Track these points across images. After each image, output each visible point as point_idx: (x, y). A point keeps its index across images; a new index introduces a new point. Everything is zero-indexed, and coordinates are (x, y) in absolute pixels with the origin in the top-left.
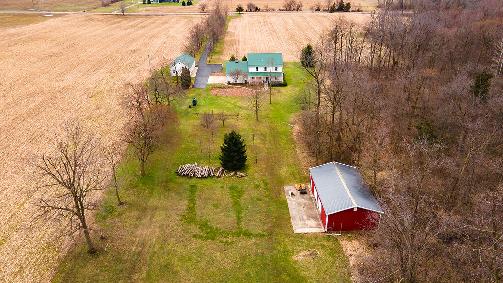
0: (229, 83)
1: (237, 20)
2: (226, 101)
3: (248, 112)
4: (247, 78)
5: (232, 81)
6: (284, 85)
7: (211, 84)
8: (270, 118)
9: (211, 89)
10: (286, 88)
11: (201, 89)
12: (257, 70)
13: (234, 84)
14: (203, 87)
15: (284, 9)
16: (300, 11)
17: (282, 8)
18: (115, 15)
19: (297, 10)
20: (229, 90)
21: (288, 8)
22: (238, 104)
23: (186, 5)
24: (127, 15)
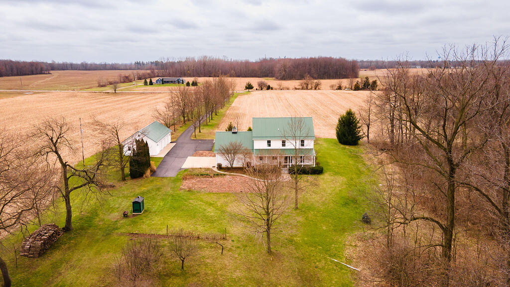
0: (220, 167)
1: (246, 96)
2: (207, 203)
3: (249, 231)
4: (250, 158)
5: (225, 164)
6: (317, 171)
7: (186, 170)
8: (297, 246)
9: (185, 178)
10: (321, 176)
11: (167, 178)
12: (270, 145)
13: (227, 169)
14: (172, 174)
15: (300, 87)
16: (319, 89)
17: (297, 87)
18: (106, 93)
19: (315, 89)
20: (217, 179)
21: (305, 86)
22: (229, 209)
23: (191, 85)
24: (119, 93)
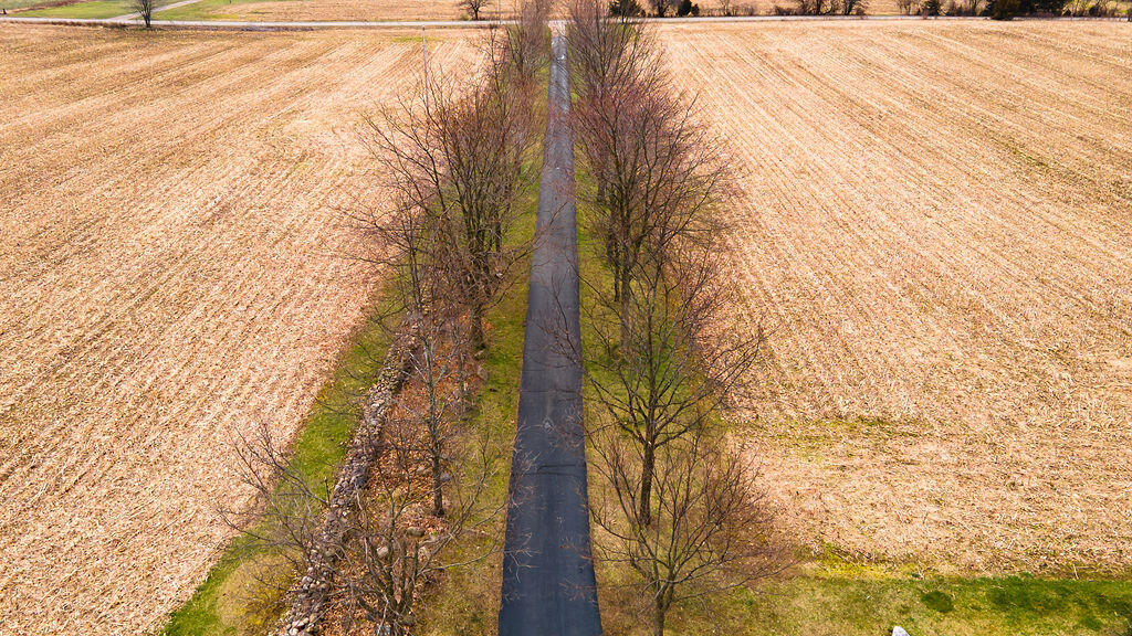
21: (812, 3)
24: (160, 28)
